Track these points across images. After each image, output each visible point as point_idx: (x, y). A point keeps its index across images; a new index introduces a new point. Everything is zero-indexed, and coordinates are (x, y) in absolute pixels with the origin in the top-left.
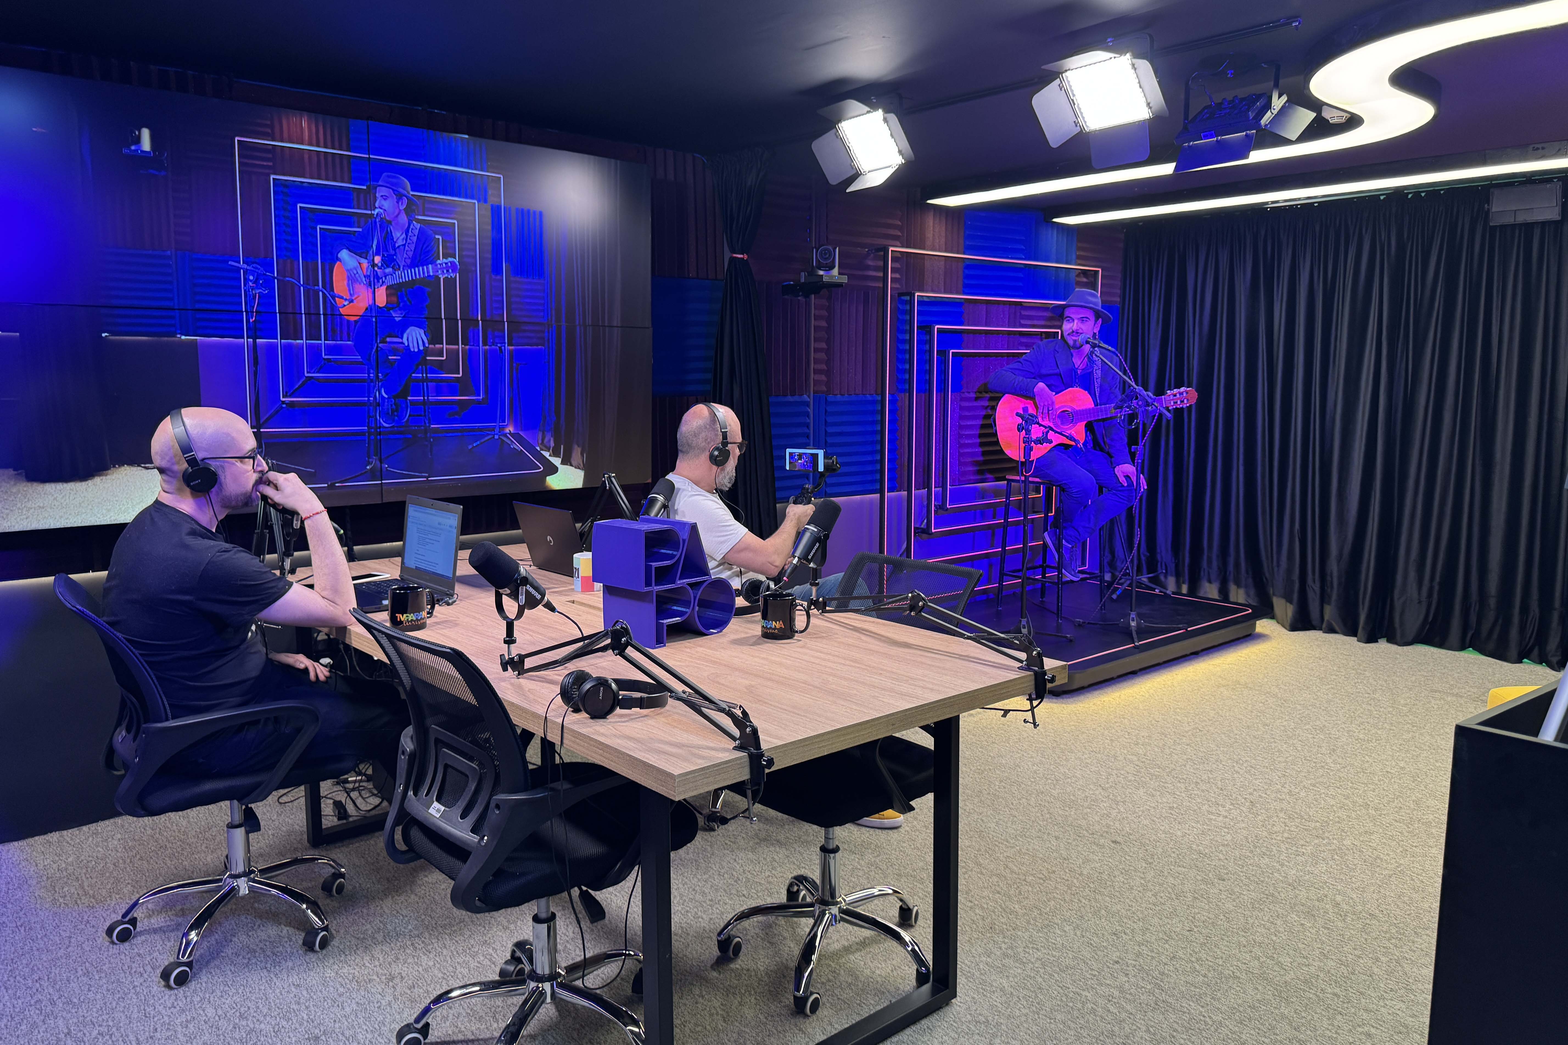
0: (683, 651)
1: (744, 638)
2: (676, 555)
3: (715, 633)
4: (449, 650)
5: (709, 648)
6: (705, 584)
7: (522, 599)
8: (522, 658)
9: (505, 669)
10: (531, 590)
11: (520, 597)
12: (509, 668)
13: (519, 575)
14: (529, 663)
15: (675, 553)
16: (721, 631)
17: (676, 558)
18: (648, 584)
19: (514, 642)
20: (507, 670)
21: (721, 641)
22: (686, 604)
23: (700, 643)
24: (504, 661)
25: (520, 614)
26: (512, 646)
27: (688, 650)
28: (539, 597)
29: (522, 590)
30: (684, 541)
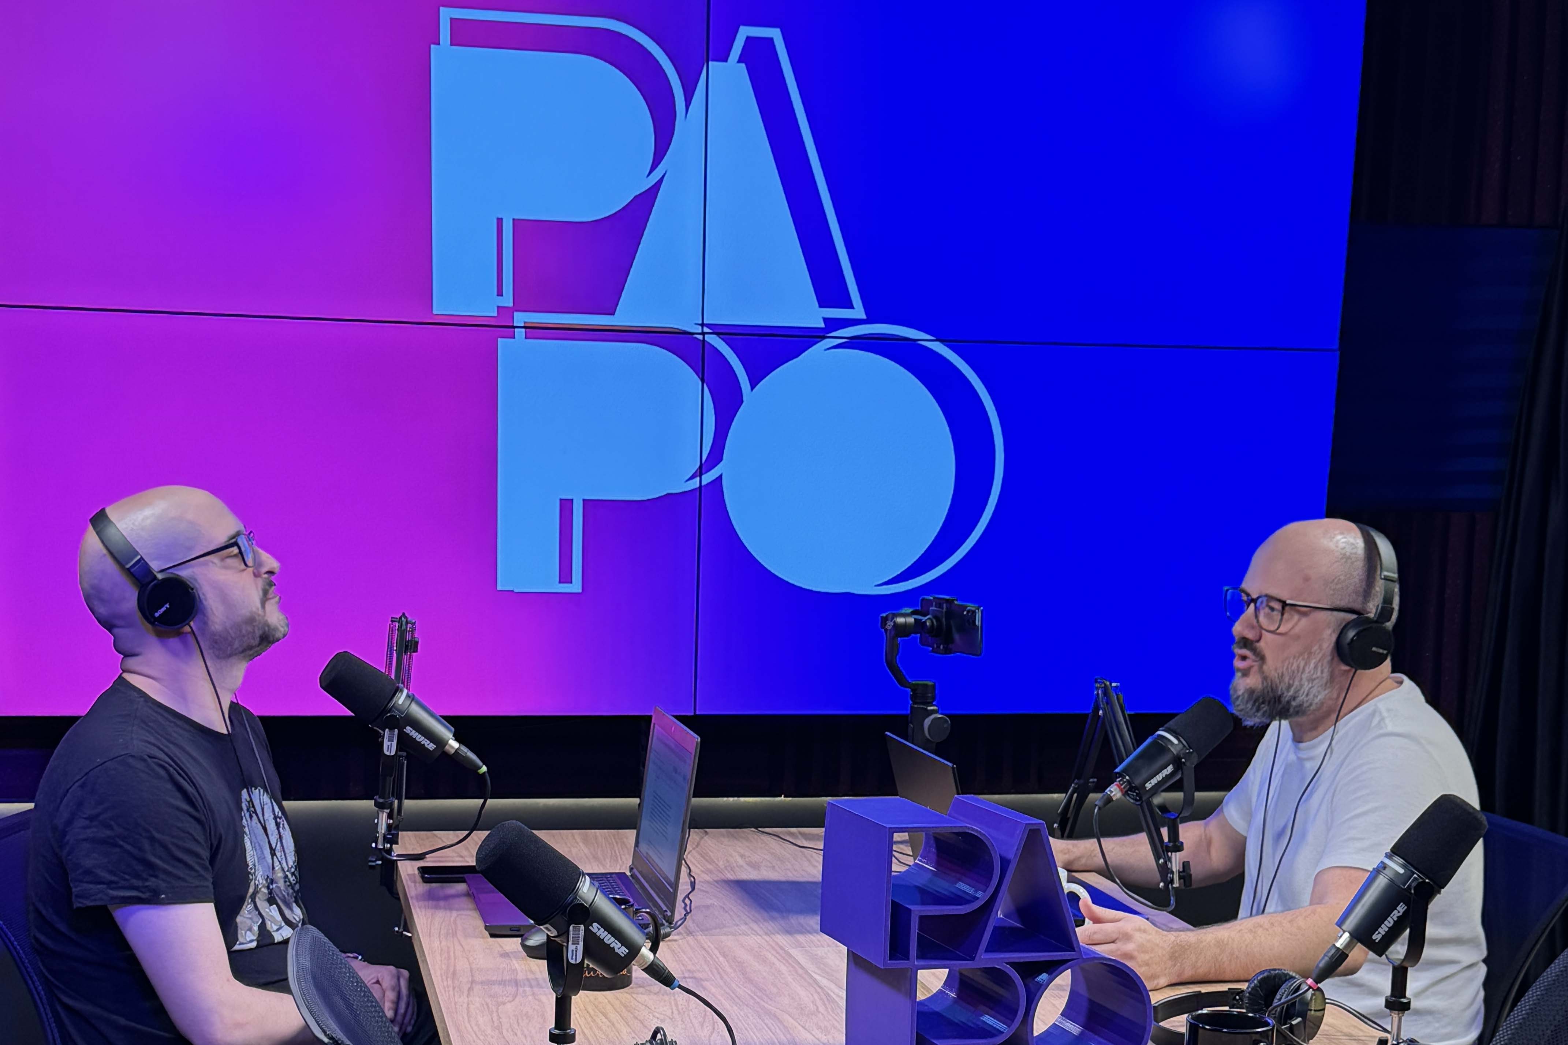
6: (1063, 969)
7: (577, 951)
10: (603, 934)
11: (571, 947)
13: (576, 898)
17: (981, 902)
19: (570, 1039)
28: (621, 950)
29: (577, 932)
30: (1006, 862)
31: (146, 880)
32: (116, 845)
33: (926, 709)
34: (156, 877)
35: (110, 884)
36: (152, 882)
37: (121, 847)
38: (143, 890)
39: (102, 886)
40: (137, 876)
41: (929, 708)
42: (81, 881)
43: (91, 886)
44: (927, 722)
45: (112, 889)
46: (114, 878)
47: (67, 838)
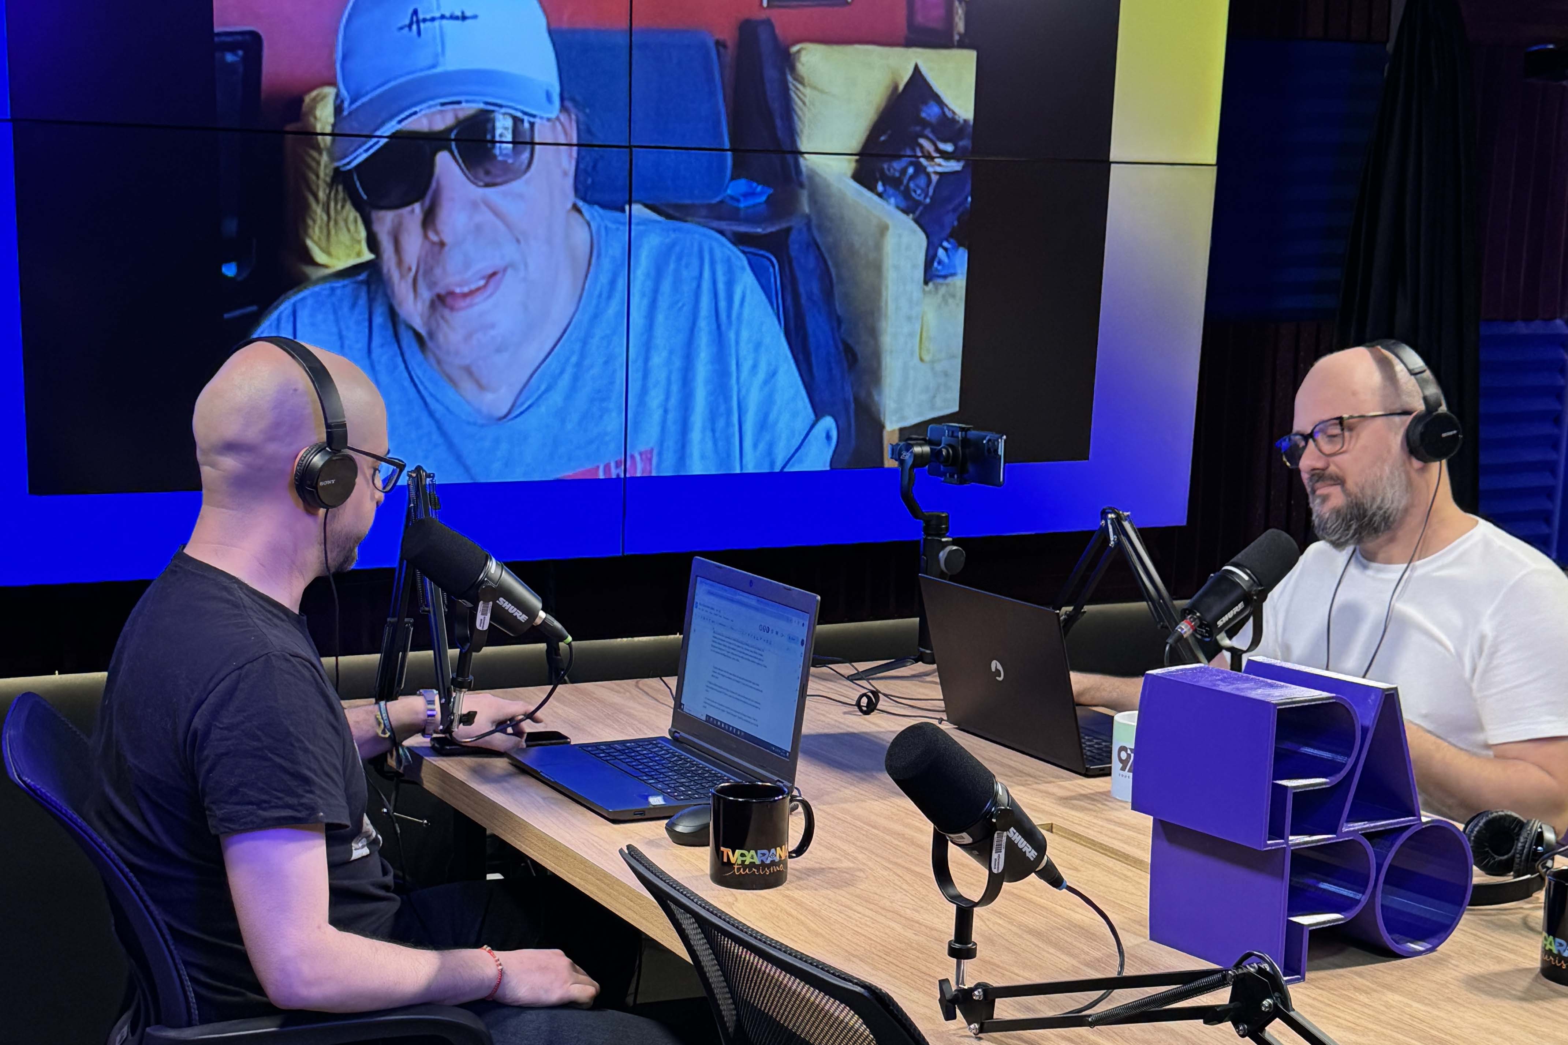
0: (1351, 999)
1: (1496, 974)
2: (1345, 765)
3: (1420, 953)
4: (858, 989)
5: (1414, 996)
6: (1406, 835)
7: (999, 859)
8: (991, 994)
9: (949, 1015)
10: (1018, 838)
11: (995, 856)
12: (958, 1011)
13: (995, 803)
14: (1004, 1009)
15: (1340, 759)
16: (1433, 949)
17: (1343, 773)
18: (1276, 832)
19: (970, 954)
20: (954, 1017)
21: (1438, 976)
22: (1358, 881)
23: (1389, 979)
24: (948, 996)
25: (991, 893)
26: (967, 964)
27: (1363, 998)
28: (1032, 854)
29: (1000, 839)
30: (1365, 730)
31: (303, 796)
32: (266, 759)
33: (941, 541)
34: (311, 792)
35: (259, 804)
36: (308, 799)
37: (270, 760)
38: (300, 808)
39: (250, 807)
40: (292, 793)
41: (944, 540)
42: (226, 802)
43: (238, 808)
44: (943, 555)
45: (264, 809)
46: (264, 797)
47: (206, 753)
